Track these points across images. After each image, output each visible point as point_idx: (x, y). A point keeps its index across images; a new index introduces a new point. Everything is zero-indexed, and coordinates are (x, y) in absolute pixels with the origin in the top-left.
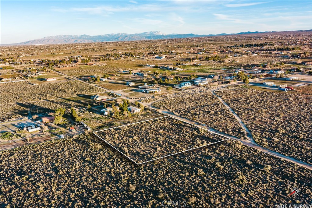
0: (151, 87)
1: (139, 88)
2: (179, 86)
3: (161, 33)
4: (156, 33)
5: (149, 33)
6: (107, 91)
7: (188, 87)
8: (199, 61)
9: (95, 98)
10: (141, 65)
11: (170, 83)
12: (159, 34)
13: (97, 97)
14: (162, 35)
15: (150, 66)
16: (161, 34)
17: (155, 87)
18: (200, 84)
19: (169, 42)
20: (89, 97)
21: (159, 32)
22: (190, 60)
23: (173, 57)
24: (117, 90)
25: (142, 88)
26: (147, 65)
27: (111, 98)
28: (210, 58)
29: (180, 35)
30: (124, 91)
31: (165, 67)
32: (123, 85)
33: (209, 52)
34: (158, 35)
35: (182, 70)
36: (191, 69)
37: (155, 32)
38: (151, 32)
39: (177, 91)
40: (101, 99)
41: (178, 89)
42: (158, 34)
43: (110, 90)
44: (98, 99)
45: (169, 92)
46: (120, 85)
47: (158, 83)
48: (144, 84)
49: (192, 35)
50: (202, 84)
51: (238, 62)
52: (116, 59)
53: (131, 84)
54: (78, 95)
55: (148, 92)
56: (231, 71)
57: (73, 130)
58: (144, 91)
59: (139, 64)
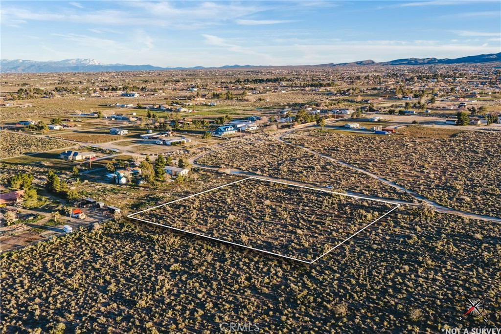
0: (164, 135)
1: (142, 138)
2: (214, 133)
3: (96, 62)
4: (88, 61)
5: (74, 61)
6: (82, 144)
7: (231, 134)
8: (204, 99)
9: (70, 158)
10: (106, 105)
11: (193, 130)
12: (94, 64)
13: (76, 154)
14: (98, 66)
15: (126, 106)
16: (97, 64)
17: (171, 135)
18: (248, 129)
19: (119, 75)
20: (56, 156)
21: (93, 60)
22: (189, 98)
23: (153, 95)
24: (101, 142)
25: (149, 139)
26: (118, 104)
27: (102, 156)
28: (221, 96)
29: (129, 66)
30: (119, 144)
31: (155, 107)
32: (105, 135)
33: (205, 89)
34: (92, 65)
35: (190, 111)
36: (204, 110)
37: (86, 60)
38: (79, 59)
39: (220, 141)
40: (84, 158)
41: (217, 137)
42: (91, 63)
43: (87, 142)
44: (78, 158)
45: (206, 143)
46: (98, 135)
47: (173, 130)
48: (146, 132)
49: (149, 66)
50: (250, 129)
51: (268, 100)
52: (44, 97)
53: (122, 132)
54: (26, 154)
55: (168, 143)
56: (273, 112)
57: (80, 215)
58: (161, 142)
59: (100, 104)
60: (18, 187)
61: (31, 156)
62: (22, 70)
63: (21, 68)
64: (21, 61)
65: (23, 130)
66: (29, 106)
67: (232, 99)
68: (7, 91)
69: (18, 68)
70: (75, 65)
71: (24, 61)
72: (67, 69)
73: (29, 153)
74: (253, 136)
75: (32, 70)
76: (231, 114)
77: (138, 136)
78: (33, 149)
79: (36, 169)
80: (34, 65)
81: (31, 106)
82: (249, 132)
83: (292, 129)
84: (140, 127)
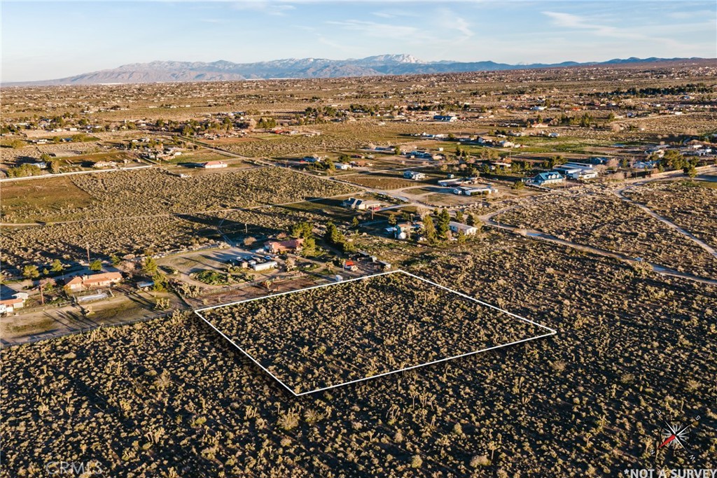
0: (467, 182)
1: (440, 185)
2: (533, 181)
3: (412, 59)
4: (401, 58)
5: (382, 59)
6: (369, 190)
7: (555, 184)
8: (547, 126)
9: (353, 206)
10: (409, 135)
11: (507, 175)
12: (409, 61)
13: (359, 203)
14: (415, 65)
15: (434, 136)
16: (413, 62)
17: (476, 182)
18: (581, 177)
19: (441, 81)
20: (338, 203)
21: (408, 56)
22: (523, 124)
23: (477, 118)
24: (390, 188)
25: (448, 186)
26: (424, 134)
27: (387, 205)
28: (572, 121)
29: (459, 63)
30: (410, 192)
31: (472, 139)
32: (397, 178)
33: (558, 107)
34: (407, 64)
35: (517, 146)
36: (538, 144)
37: (398, 56)
38: (388, 55)
39: (536, 193)
40: (367, 207)
41: (534, 187)
42: (405, 61)
43: (374, 188)
44: (362, 207)
45: (517, 194)
46: (390, 178)
47: (481, 175)
48: (446, 176)
49: (490, 63)
50: (585, 177)
51: (643, 129)
52: (336, 120)
53: (417, 175)
54: (307, 199)
55: (468, 193)
56: (638, 149)
57: (352, 267)
58: (460, 192)
59: (402, 132)
60: (299, 235)
61: (313, 202)
62: (313, 73)
63: (312, 70)
64: (312, 60)
65: (307, 169)
66: (316, 134)
67: (588, 126)
68: (292, 111)
69: (308, 71)
70: (383, 65)
71: (315, 60)
72: (371, 70)
73: (311, 198)
74: (584, 187)
75: (326, 73)
76: (574, 152)
77: (435, 182)
78: (316, 194)
79: (317, 216)
80: (328, 66)
81: (319, 134)
82: (581, 182)
83: (647, 179)
84: (442, 169)
